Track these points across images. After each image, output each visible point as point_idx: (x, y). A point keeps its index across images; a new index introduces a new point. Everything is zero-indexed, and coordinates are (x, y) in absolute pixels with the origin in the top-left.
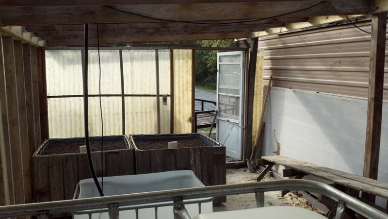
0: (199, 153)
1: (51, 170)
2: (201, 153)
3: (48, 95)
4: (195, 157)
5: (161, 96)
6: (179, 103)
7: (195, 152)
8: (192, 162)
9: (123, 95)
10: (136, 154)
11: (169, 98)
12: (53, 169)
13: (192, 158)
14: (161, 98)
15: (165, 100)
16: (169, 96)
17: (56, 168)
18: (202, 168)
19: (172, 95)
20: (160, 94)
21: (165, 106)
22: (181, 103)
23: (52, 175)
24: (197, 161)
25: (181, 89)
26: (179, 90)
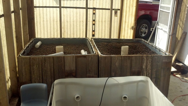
0: (151, 60)
1: (32, 68)
2: (152, 60)
3: (35, 6)
4: (147, 63)
5: (113, 9)
6: (126, 15)
7: (147, 59)
8: (144, 67)
9: (87, 8)
10: (100, 58)
11: (119, 12)
12: (34, 67)
13: (145, 64)
14: (113, 11)
15: (116, 13)
16: (119, 10)
17: (37, 67)
18: (151, 72)
19: (122, 10)
20: (113, 8)
21: (116, 17)
22: (127, 15)
23: (34, 72)
24: (148, 66)
25: (128, 5)
26: (127, 6)
